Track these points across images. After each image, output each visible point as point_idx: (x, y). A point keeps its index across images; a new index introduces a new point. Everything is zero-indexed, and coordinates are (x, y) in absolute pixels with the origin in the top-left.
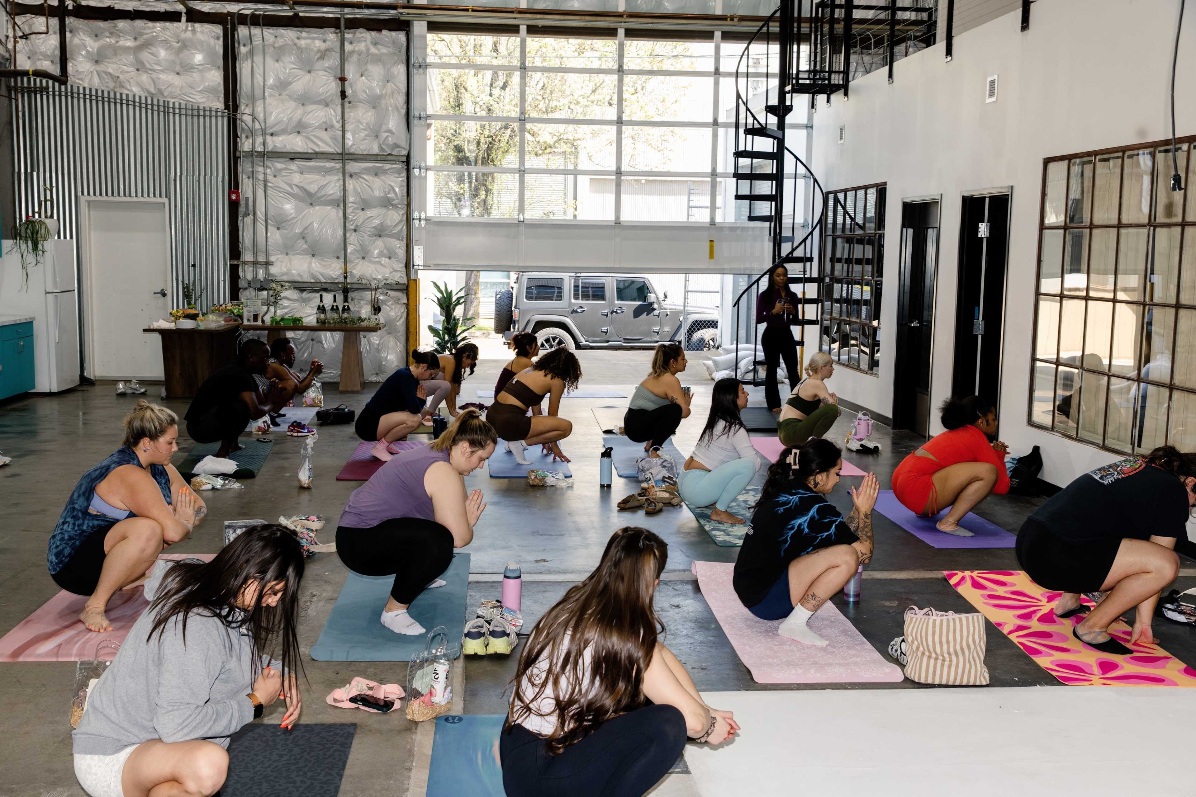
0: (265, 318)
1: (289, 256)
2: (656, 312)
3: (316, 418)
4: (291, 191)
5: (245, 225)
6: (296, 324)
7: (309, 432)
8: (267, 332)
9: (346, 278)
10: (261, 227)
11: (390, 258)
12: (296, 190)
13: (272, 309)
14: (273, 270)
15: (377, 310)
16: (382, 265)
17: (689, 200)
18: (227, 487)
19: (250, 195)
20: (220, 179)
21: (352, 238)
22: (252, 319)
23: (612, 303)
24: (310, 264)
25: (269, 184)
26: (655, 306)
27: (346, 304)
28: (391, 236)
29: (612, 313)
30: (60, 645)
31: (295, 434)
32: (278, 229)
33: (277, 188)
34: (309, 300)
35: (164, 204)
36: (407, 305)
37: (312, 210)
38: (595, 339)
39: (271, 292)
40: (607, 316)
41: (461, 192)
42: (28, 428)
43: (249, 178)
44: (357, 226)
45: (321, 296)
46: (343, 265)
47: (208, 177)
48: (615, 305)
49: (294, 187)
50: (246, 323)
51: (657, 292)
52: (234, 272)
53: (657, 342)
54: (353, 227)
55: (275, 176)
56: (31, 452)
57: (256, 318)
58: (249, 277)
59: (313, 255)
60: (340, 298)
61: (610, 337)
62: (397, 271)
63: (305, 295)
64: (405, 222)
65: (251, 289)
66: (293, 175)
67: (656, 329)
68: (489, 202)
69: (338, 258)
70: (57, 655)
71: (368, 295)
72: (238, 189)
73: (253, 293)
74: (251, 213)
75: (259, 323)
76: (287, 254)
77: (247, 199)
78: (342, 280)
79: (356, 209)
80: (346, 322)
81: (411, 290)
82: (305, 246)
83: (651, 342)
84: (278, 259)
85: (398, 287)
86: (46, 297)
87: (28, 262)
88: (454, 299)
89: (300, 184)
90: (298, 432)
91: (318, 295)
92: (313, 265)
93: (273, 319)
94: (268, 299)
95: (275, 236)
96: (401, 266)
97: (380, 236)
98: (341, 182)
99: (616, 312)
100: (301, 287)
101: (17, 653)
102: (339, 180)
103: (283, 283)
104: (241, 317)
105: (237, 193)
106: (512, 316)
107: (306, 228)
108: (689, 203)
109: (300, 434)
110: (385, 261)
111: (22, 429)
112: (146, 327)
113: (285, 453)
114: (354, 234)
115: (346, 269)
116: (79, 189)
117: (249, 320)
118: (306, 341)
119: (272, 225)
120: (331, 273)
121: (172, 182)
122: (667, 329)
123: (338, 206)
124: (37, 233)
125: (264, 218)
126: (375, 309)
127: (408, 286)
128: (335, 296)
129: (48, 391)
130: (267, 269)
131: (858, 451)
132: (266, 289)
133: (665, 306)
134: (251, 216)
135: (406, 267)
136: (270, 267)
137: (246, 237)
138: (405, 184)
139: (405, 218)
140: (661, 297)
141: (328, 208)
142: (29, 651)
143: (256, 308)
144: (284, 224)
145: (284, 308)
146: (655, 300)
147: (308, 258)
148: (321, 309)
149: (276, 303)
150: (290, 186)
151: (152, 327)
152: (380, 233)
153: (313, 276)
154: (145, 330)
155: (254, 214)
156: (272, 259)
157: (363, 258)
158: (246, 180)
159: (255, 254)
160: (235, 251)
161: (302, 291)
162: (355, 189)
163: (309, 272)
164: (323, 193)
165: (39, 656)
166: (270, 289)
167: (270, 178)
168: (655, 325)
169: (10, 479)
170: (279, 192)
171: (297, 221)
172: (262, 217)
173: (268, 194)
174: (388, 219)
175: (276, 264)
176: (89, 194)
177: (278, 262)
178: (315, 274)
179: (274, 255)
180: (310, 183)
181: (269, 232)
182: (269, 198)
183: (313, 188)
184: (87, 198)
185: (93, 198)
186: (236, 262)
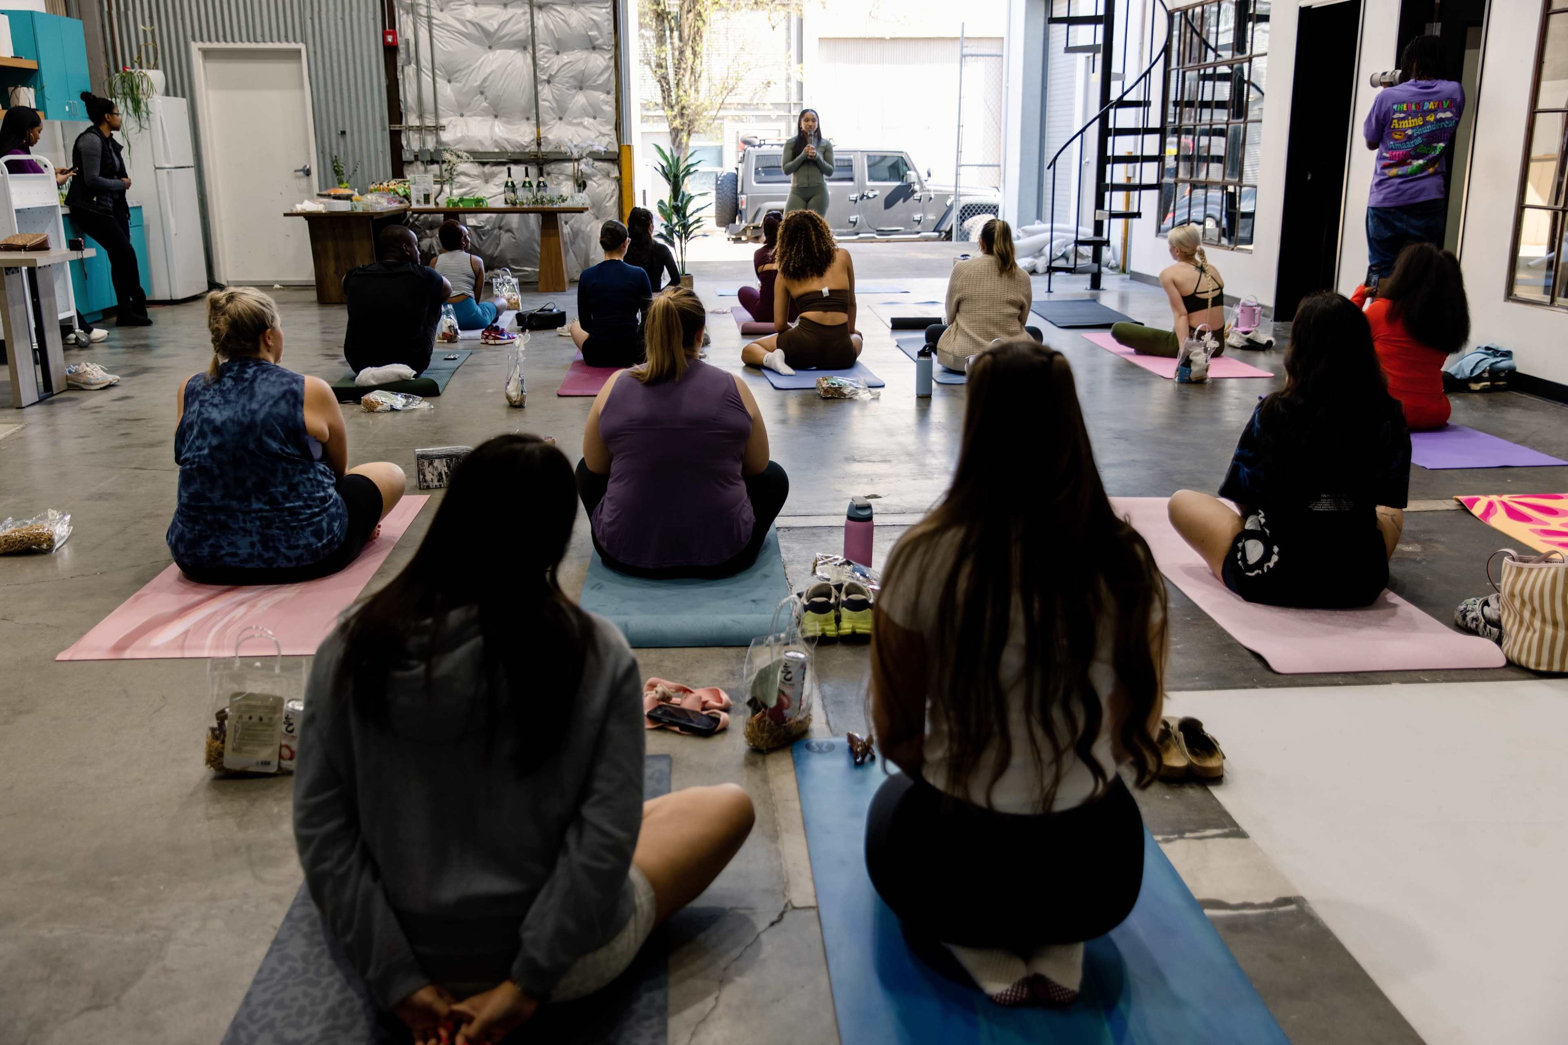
0: (438, 200)
1: (465, 118)
2: (917, 196)
3: (516, 323)
4: (465, 30)
5: (407, 74)
6: (478, 208)
7: (509, 338)
8: (442, 215)
9: (539, 144)
10: (427, 79)
11: (595, 118)
12: (471, 29)
13: (447, 188)
14: (445, 136)
15: (581, 184)
16: (585, 127)
17: (962, 47)
18: (411, 407)
19: (410, 35)
20: (371, 16)
21: (545, 92)
22: (422, 200)
23: (862, 186)
24: (492, 127)
25: (434, 21)
26: (917, 187)
27: (541, 179)
28: (596, 88)
29: (862, 198)
30: (187, 632)
31: (492, 342)
32: (449, 81)
33: (443, 26)
34: (494, 175)
35: (299, 51)
36: (619, 180)
37: (491, 55)
38: (842, 230)
39: (445, 166)
40: (856, 201)
41: (663, 56)
42: (142, 342)
43: (408, 13)
44: (551, 76)
45: (509, 169)
46: (535, 129)
47: (355, 13)
48: (865, 187)
49: (468, 24)
50: (415, 206)
51: (918, 170)
52: (395, 137)
53: (918, 233)
54: (545, 77)
55: (442, 10)
56: (145, 370)
57: (427, 198)
58: (416, 146)
59: (496, 117)
60: (533, 171)
61: (860, 227)
62: (604, 135)
63: (487, 169)
64: (612, 69)
65: (419, 163)
66: (464, 7)
67: (917, 217)
68: (698, 69)
69: (528, 119)
70: (182, 648)
71: (569, 167)
72: (394, 28)
73: (421, 168)
74: (413, 61)
75: (432, 206)
76: (462, 115)
77: (407, 42)
78: (533, 148)
79: (549, 52)
80: (542, 203)
81: (624, 158)
82: (485, 104)
83: (911, 233)
84: (450, 122)
85: (608, 157)
86: (156, 174)
87: (130, 127)
88: (682, 168)
89: (475, 20)
90: (495, 338)
91: (505, 168)
92: (497, 129)
93: (449, 202)
94: (441, 176)
95: (446, 90)
96: (609, 129)
97: (581, 88)
98: (528, 16)
99: (868, 198)
100: (482, 159)
101: (120, 646)
102: (525, 13)
103: (460, 153)
104: (407, 197)
105: (394, 34)
106: (737, 205)
107: (485, 80)
108: (962, 50)
109: (498, 342)
110: (587, 121)
111: (136, 342)
112: (288, 211)
113: (481, 365)
114: (547, 85)
115: (538, 133)
116: (189, 33)
117: (418, 202)
118: (493, 229)
119: (440, 77)
120: (519, 139)
121: (309, 21)
122: (931, 217)
123: (525, 48)
124: (138, 88)
125: (430, 67)
126: (579, 186)
127: (619, 155)
128: (526, 169)
129: (169, 298)
130: (437, 134)
131: (1243, 348)
132: (437, 162)
133: (928, 187)
134: (413, 65)
135: (616, 129)
136: (441, 133)
137: (408, 93)
138: (611, 17)
139: (612, 63)
140: (924, 176)
141: (512, 52)
142: (139, 643)
143: (427, 186)
144: (456, 76)
145: (461, 187)
146: (916, 180)
147: (490, 120)
148: (511, 187)
149: (451, 179)
150: (462, 22)
151: (294, 211)
152: (581, 83)
153: (496, 143)
154: (286, 215)
155: (418, 63)
156: (443, 122)
157: (561, 119)
158: (404, 17)
159: (421, 116)
160: (395, 112)
161: (484, 164)
162: (546, 25)
163: (492, 139)
164: (504, 32)
165: (157, 648)
166: (444, 162)
167: (435, 13)
168: (917, 212)
169: (118, 403)
170: (448, 31)
171: (473, 70)
172: (427, 65)
173: (434, 35)
174: (591, 65)
175: (448, 129)
176: (202, 40)
177: (451, 126)
178: (500, 141)
179: (445, 117)
180: (488, 18)
181: (437, 85)
182: (434, 40)
183: (492, 24)
184: (200, 45)
185: (207, 45)
186: (397, 127)
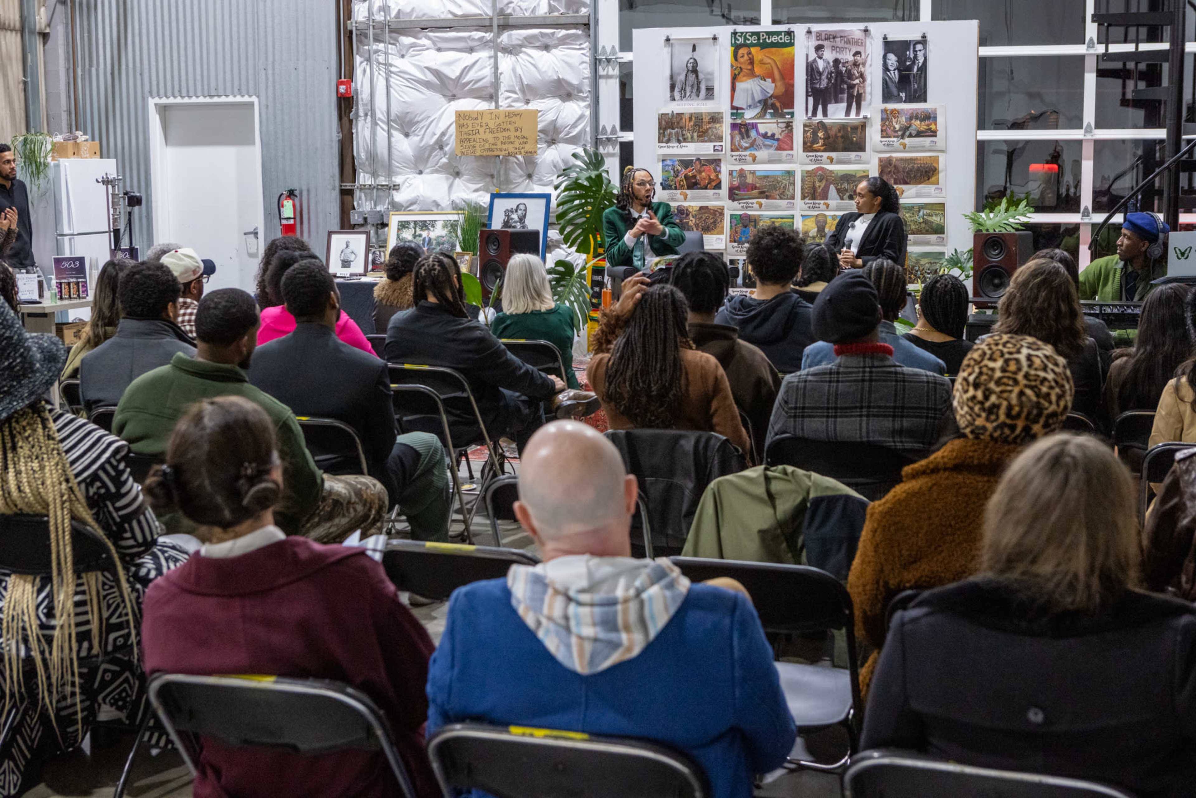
1: (423, 174)
4: (424, 78)
10: (382, 133)
12: (430, 77)
14: (398, 196)
19: (366, 89)
20: (326, 65)
24: (451, 186)
25: (393, 69)
28: (568, 141)
32: (406, 135)
33: (403, 74)
35: (252, 104)
37: (451, 105)
43: (365, 61)
46: (498, 188)
47: (309, 63)
49: (426, 70)
52: (346, 194)
55: (401, 57)
58: (366, 208)
59: (456, 174)
64: (588, 119)
65: (367, 227)
66: (425, 53)
69: (492, 176)
72: (350, 78)
74: (369, 114)
76: (419, 172)
77: (363, 92)
82: (443, 161)
84: (405, 180)
89: (435, 67)
92: (456, 189)
95: (402, 145)
97: (553, 142)
98: (492, 60)
102: (488, 58)
105: (349, 84)
107: (444, 133)
116: (147, 89)
119: (396, 129)
120: (479, 200)
121: (262, 73)
123: (490, 97)
125: (386, 120)
130: (390, 194)
134: (368, 119)
136: (394, 193)
137: (362, 148)
138: (588, 59)
139: (588, 112)
141: (477, 101)
144: (413, 128)
147: (449, 178)
150: (418, 67)
152: (552, 136)
153: (454, 204)
155: (373, 115)
156: (398, 180)
157: (527, 176)
158: (362, 66)
159: (374, 175)
160: (348, 167)
162: (511, 69)
163: (449, 199)
164: (467, 78)
167: (394, 59)
170: (406, 79)
171: (432, 122)
172: (383, 118)
173: (392, 84)
174: (563, 115)
175: (403, 188)
176: (158, 95)
177: (407, 184)
178: (458, 201)
179: (400, 174)
180: (450, 64)
181: (393, 140)
182: (392, 90)
183: (454, 71)
184: (157, 100)
185: (164, 101)
186: (348, 186)
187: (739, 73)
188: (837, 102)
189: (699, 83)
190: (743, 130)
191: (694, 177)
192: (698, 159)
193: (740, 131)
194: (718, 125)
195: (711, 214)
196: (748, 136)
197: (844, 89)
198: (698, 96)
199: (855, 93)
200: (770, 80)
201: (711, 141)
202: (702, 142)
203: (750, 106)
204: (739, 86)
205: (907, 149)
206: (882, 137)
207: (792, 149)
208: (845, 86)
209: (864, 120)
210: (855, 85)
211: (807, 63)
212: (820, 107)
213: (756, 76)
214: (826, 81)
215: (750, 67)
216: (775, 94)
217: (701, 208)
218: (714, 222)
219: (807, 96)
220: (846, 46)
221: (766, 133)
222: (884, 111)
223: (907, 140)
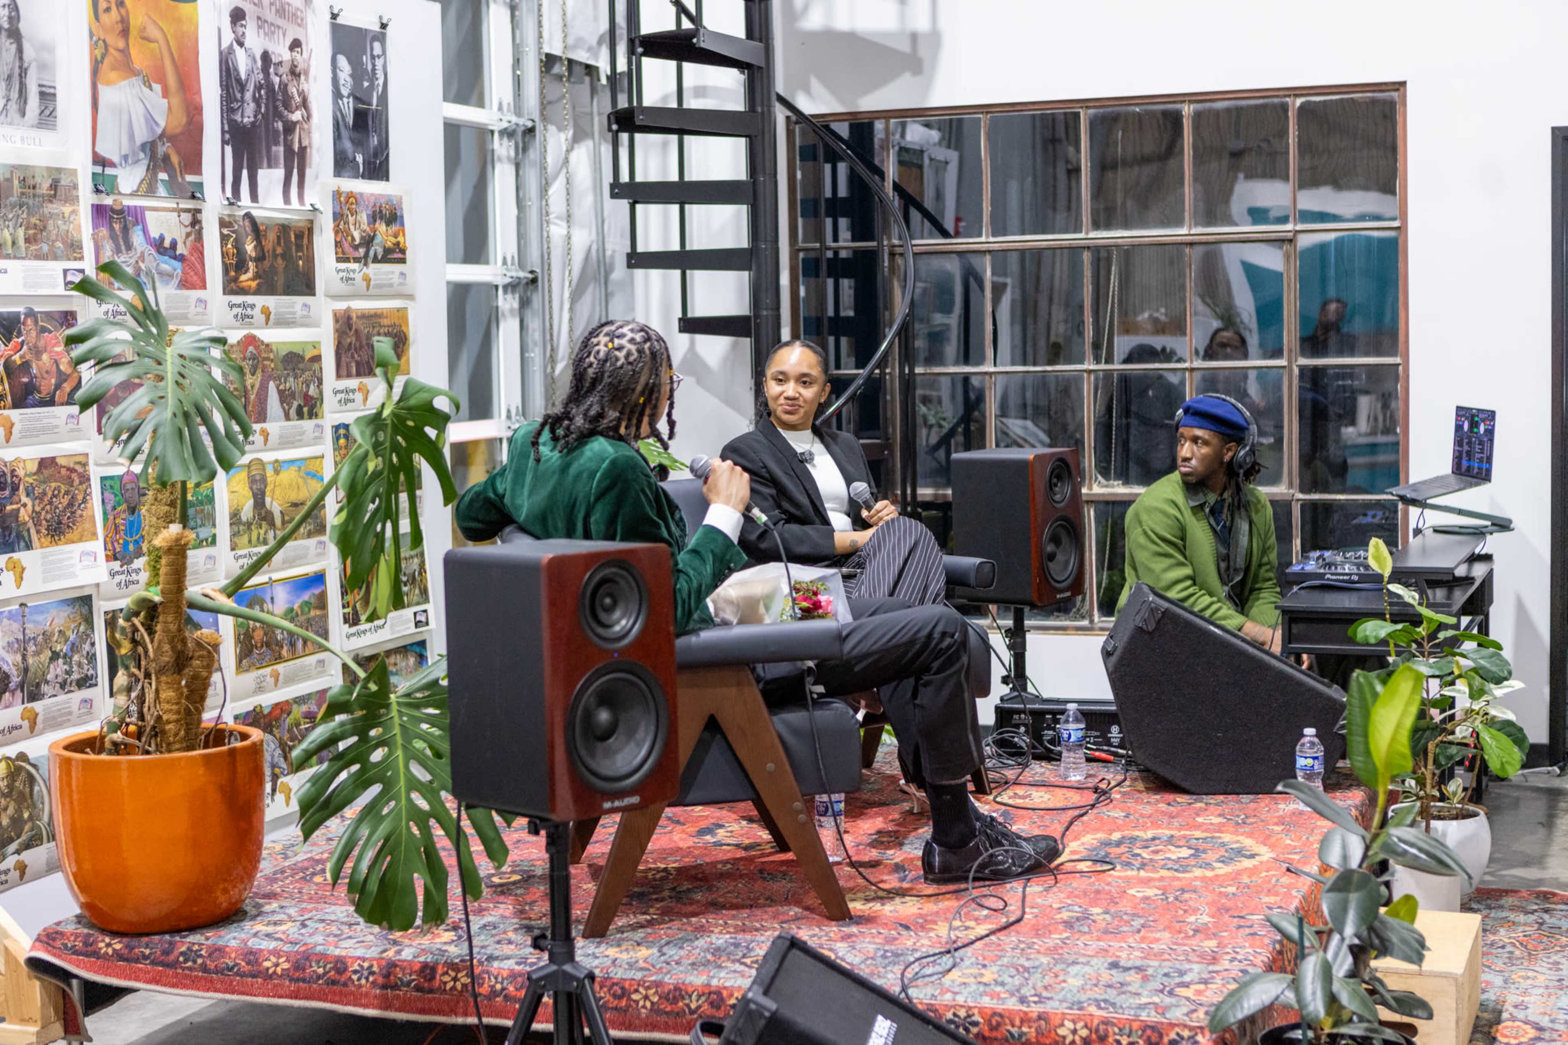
187: (103, 56)
188: (270, 166)
189: (23, 72)
190: (117, 227)
191: (26, 366)
192: (30, 313)
193: (112, 229)
194: (67, 209)
195: (62, 480)
196: (129, 247)
197: (276, 131)
198: (23, 114)
199: (296, 147)
200: (157, 87)
201: (56, 258)
202: (39, 257)
203: (126, 157)
204: (107, 94)
205: (372, 291)
206: (339, 260)
207: (204, 287)
208: (280, 125)
209: (310, 216)
210: (295, 124)
211: (221, 53)
212: (245, 173)
213: (134, 73)
214: (252, 105)
215: (121, 44)
216: (169, 131)
217: (46, 463)
218: (71, 504)
219: (224, 142)
220: (279, 22)
221: (162, 238)
222: (337, 194)
223: (373, 269)
